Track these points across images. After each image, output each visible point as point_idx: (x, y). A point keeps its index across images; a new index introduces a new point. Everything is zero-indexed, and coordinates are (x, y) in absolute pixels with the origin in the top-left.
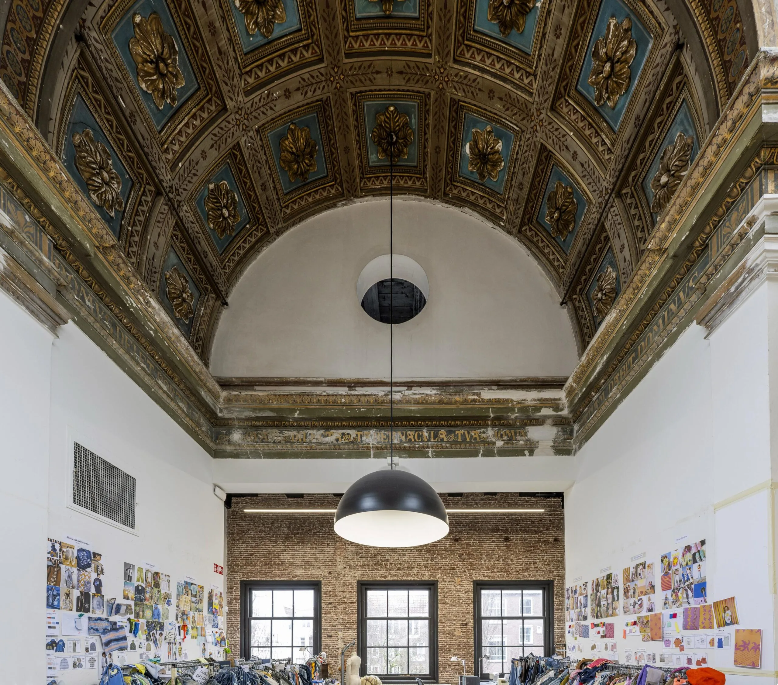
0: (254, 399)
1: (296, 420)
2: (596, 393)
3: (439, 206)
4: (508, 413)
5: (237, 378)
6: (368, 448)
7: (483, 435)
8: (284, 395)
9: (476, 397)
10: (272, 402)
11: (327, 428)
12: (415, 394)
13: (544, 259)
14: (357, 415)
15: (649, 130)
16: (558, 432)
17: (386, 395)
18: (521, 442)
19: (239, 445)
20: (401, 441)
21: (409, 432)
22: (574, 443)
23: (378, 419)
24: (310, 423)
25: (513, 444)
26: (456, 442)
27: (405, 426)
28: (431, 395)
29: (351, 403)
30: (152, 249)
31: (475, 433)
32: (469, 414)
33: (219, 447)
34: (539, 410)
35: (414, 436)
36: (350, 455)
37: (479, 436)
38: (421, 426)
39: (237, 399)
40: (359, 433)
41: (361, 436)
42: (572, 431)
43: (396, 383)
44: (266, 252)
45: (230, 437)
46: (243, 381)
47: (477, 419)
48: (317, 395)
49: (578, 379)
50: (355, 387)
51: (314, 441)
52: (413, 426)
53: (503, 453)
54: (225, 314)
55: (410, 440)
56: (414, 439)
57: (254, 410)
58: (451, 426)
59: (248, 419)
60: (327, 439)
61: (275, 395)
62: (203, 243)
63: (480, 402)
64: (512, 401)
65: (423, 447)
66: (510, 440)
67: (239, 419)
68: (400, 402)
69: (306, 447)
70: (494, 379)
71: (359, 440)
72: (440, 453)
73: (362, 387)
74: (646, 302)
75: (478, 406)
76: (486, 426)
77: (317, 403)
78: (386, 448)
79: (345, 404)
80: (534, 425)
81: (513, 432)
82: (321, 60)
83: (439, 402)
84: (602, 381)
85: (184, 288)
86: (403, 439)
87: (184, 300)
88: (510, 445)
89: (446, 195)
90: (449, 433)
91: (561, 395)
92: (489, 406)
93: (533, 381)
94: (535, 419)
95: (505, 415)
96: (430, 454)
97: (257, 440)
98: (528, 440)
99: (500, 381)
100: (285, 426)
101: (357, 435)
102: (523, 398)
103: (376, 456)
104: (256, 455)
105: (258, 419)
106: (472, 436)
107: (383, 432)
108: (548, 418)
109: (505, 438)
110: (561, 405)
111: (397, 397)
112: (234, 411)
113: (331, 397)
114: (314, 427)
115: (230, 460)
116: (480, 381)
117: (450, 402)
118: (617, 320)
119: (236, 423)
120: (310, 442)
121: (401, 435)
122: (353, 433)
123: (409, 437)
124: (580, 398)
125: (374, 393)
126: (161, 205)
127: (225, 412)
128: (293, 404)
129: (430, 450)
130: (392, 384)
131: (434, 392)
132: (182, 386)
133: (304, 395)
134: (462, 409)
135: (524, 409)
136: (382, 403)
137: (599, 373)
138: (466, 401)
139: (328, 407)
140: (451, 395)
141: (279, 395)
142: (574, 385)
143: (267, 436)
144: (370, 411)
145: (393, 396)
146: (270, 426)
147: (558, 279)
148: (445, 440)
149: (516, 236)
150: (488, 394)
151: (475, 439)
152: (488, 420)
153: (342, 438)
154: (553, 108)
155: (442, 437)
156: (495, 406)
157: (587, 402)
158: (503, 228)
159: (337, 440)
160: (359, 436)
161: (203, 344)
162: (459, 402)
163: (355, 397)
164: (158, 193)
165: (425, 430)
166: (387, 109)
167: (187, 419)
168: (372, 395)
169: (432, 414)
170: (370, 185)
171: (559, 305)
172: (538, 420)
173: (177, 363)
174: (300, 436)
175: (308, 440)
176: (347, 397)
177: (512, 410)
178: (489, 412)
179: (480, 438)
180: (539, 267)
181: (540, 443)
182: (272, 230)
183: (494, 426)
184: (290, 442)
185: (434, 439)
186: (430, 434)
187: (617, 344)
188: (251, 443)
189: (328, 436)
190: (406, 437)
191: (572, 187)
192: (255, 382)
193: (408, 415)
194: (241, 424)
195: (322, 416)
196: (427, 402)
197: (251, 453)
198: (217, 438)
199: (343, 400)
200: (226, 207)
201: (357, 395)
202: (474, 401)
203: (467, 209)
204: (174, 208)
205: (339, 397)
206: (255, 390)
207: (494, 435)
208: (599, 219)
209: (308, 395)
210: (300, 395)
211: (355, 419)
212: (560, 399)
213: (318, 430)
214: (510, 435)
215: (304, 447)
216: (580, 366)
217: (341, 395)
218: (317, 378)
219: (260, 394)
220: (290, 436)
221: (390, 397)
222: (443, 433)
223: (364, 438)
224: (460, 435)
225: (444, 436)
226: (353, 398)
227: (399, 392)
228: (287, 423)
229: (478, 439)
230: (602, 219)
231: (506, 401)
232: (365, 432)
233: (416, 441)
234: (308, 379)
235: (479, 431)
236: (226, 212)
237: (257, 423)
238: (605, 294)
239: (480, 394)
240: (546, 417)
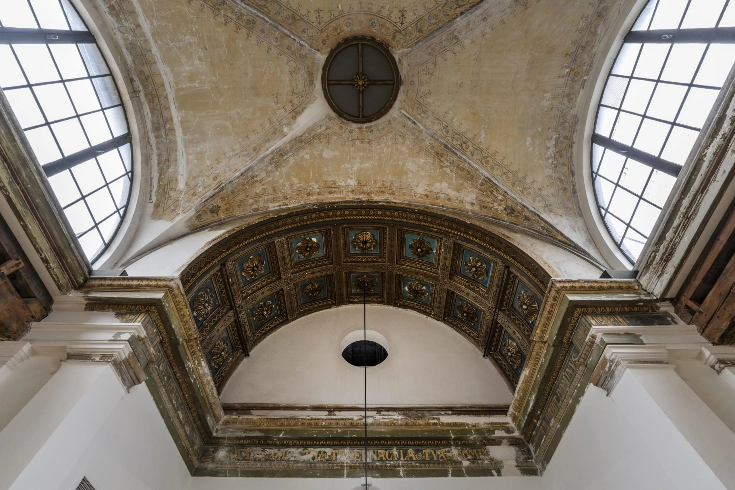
0: (248, 422)
1: (280, 439)
2: (537, 420)
3: (392, 308)
4: (467, 434)
5: (239, 404)
6: (342, 467)
7: (449, 454)
8: (274, 419)
9: (435, 421)
10: (263, 424)
11: (306, 447)
12: (384, 419)
13: (463, 332)
14: (334, 436)
15: (505, 289)
16: (517, 451)
17: (360, 419)
18: (486, 462)
19: (222, 463)
20: (373, 459)
21: (380, 451)
22: (536, 462)
23: (352, 439)
24: (291, 442)
25: (478, 463)
26: (425, 461)
27: (377, 445)
28: (398, 420)
29: (329, 426)
30: (215, 332)
31: (441, 452)
32: (432, 435)
33: (202, 465)
34: (493, 432)
35: (385, 455)
36: (324, 474)
37: (445, 455)
38: (390, 445)
39: (234, 422)
40: (334, 451)
41: (336, 455)
42: (529, 450)
43: (368, 408)
44: (283, 328)
45: (216, 455)
46: (243, 407)
47: (441, 439)
48: (302, 419)
49: (518, 408)
50: (334, 411)
51: (292, 459)
52: (383, 445)
53: (472, 472)
54: (245, 360)
55: (381, 459)
56: (385, 458)
57: (246, 430)
58: (418, 445)
59: (238, 438)
60: (305, 458)
61: (267, 419)
62: (246, 327)
63: (440, 425)
64: (467, 424)
65: (394, 466)
66: (474, 459)
67: (230, 438)
68: (372, 425)
69: (284, 465)
70: (448, 406)
71: (334, 459)
72: (411, 473)
73: (340, 411)
74: (548, 367)
75: (439, 428)
76: (450, 445)
77: (301, 425)
78: (359, 467)
79: (325, 426)
80: (492, 445)
81: (475, 451)
82: (332, 264)
83: (405, 425)
84: (539, 412)
85: (224, 348)
86: (375, 457)
87: (221, 355)
88: (476, 465)
89: (395, 304)
90: (417, 452)
91: (507, 419)
92: (449, 428)
93: (479, 408)
94: (492, 440)
95: (464, 436)
96: (401, 474)
97: (239, 458)
98: (492, 460)
99: (453, 407)
100: (269, 444)
101: (332, 453)
102: (477, 422)
103: (349, 475)
104: (234, 473)
105: (247, 438)
106: (438, 455)
107: (356, 450)
108: (504, 439)
109: (470, 457)
110: (511, 428)
111: (370, 421)
112: (228, 431)
113: (313, 421)
114: (294, 446)
115: (208, 478)
116: (436, 408)
117: (414, 425)
118: (531, 374)
119: (226, 441)
120: (288, 460)
121: (373, 453)
122: (329, 451)
123: (380, 456)
124: (525, 424)
125: (350, 417)
126: (231, 313)
127: (220, 432)
128: (280, 426)
129: (401, 469)
130: (366, 409)
131: (400, 417)
132: (195, 414)
133: (291, 419)
134: (426, 431)
135: (479, 431)
136: (357, 425)
137: (534, 406)
138: (428, 425)
139: (310, 429)
140: (414, 419)
141: (270, 419)
142: (516, 413)
143: (250, 454)
144: (345, 432)
145: (367, 420)
146: (256, 445)
147: (477, 343)
148: (414, 458)
149: (441, 321)
150: (445, 419)
151: (442, 458)
152: (450, 440)
153: (318, 456)
154: (450, 278)
155: (410, 455)
156: (454, 428)
157: (532, 427)
158: (433, 318)
159: (314, 458)
160: (334, 454)
161: (222, 381)
162: (423, 426)
163: (334, 421)
164: (231, 308)
165: (395, 449)
166: (363, 276)
167: (187, 441)
168: (349, 419)
169: (400, 435)
170: (351, 300)
171: (482, 357)
172: (494, 440)
173: (200, 399)
174: (279, 454)
175: (286, 458)
176: (327, 421)
177: (469, 432)
178: (449, 434)
179: (447, 457)
180: (462, 336)
181: (504, 462)
182: (290, 319)
183: (456, 446)
184: (270, 460)
185: (404, 458)
186: (399, 453)
187: (539, 389)
188: (233, 460)
189: (305, 454)
190: (378, 456)
191: (470, 304)
192: (253, 407)
193: (380, 436)
194: (230, 442)
195: (304, 436)
196: (395, 425)
197: (230, 471)
198: (203, 455)
199: (324, 423)
200: (266, 311)
201: (336, 419)
202: (435, 424)
203: (409, 310)
204: (236, 314)
205: (320, 421)
206: (251, 414)
207: (459, 454)
208: (493, 319)
209: (295, 419)
210: (288, 419)
211: (333, 439)
212: (508, 423)
213: (298, 448)
214: (473, 454)
215: (281, 466)
216: (515, 400)
217: (322, 419)
218: (303, 404)
219: (255, 418)
220: (271, 454)
221: (364, 420)
222: (411, 452)
223: (339, 457)
224: (427, 454)
225: (412, 455)
226: (332, 422)
227: (371, 417)
228: (271, 442)
229: (445, 459)
230: (495, 318)
231: (462, 425)
232: (340, 451)
233: (387, 460)
234: (297, 405)
235: (444, 450)
236: (265, 313)
237: (245, 442)
238: (513, 353)
239: (439, 419)
240: (501, 438)
